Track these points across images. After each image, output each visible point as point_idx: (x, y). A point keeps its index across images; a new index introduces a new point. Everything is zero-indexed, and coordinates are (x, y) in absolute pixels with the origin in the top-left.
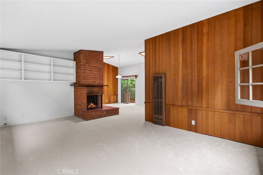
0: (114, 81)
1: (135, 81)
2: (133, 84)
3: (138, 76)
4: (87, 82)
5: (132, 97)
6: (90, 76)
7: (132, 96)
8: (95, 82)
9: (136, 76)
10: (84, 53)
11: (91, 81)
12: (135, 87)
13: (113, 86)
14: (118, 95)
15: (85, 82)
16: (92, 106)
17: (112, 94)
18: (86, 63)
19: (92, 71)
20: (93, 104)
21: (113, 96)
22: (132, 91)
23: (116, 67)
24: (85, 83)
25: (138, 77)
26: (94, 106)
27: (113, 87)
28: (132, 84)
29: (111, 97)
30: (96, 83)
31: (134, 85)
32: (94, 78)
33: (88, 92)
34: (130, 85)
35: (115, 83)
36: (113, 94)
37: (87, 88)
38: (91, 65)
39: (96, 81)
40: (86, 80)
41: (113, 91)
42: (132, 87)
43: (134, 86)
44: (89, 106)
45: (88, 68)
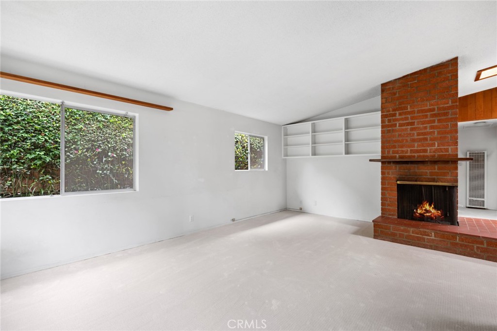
4: (398, 153)
6: (407, 138)
8: (426, 151)
10: (390, 88)
11: (409, 149)
15: (393, 153)
16: (427, 211)
18: (394, 110)
19: (412, 124)
20: (430, 205)
24: (391, 154)
26: (433, 211)
30: (428, 154)
32: (420, 140)
33: (401, 175)
37: (398, 168)
38: (409, 110)
39: (428, 148)
40: (396, 148)
44: (419, 211)
45: (402, 119)
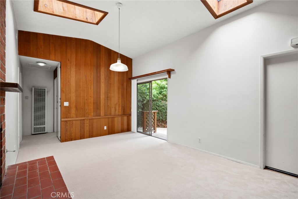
0: (123, 85)
1: (167, 88)
2: (164, 94)
3: (174, 70)
5: (161, 118)
7: (161, 115)
9: (169, 72)
12: (168, 99)
13: (120, 96)
14: (130, 115)
17: (117, 113)
21: (120, 118)
22: (161, 106)
23: (127, 57)
25: (175, 73)
27: (120, 98)
28: (162, 95)
29: (116, 119)
31: (166, 96)
34: (157, 95)
35: (125, 91)
36: (120, 113)
41: (120, 108)
42: (162, 100)
43: (165, 98)
